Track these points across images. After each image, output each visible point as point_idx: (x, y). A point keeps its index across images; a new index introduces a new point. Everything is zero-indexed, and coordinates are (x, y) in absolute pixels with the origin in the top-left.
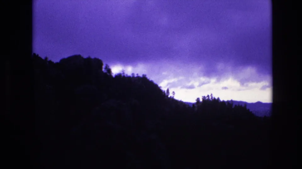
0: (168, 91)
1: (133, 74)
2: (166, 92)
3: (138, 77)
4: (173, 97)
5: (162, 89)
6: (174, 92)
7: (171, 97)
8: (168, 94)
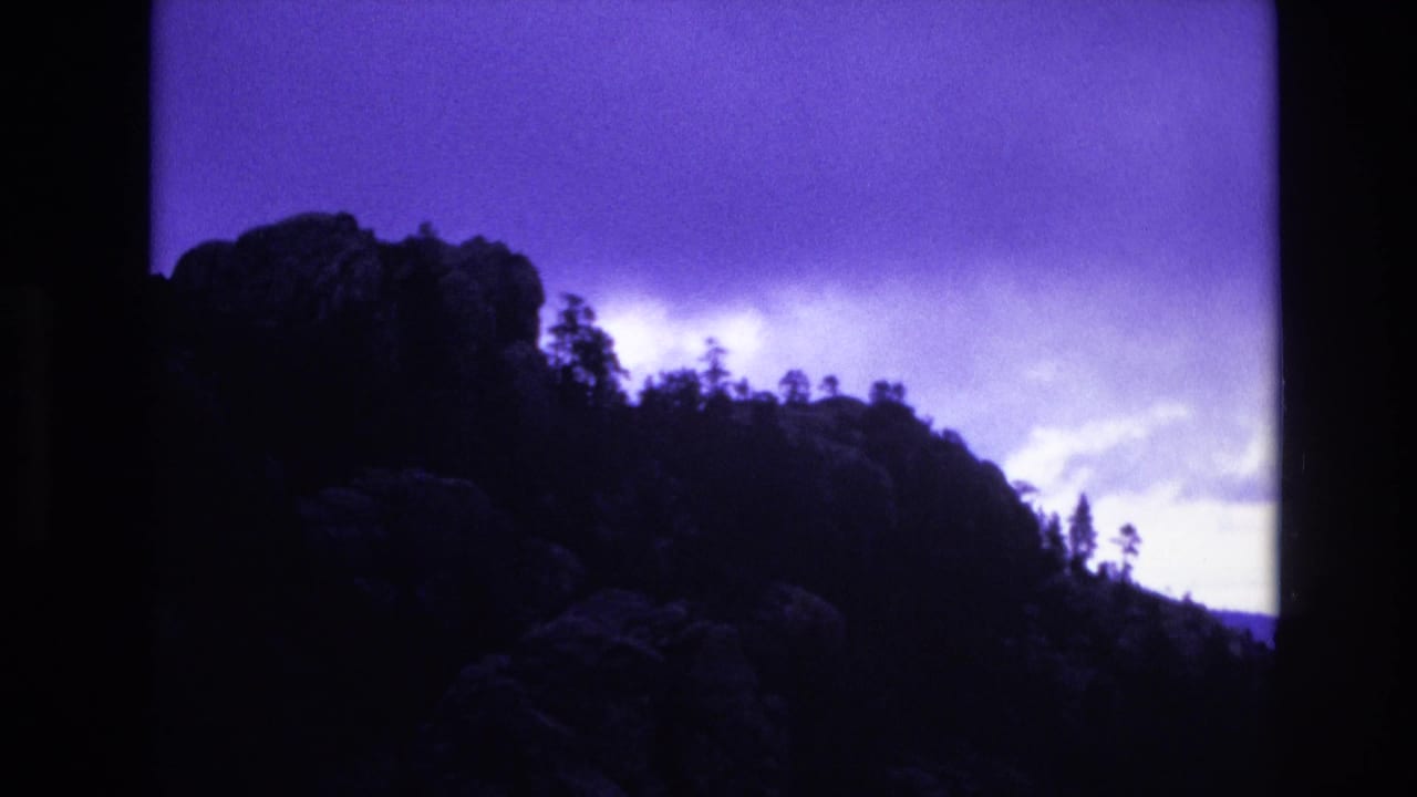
0: (1083, 515)
1: (794, 379)
2: (1065, 529)
3: (839, 405)
4: (1127, 567)
5: (1035, 508)
6: (1128, 530)
7: (1104, 568)
8: (1083, 547)
